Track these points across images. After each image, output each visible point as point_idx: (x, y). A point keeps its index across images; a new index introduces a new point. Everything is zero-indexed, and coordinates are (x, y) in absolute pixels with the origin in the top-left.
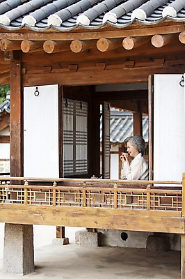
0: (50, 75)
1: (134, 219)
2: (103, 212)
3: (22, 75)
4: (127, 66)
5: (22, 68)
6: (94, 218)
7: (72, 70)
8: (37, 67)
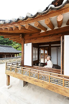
0: (30, 41)
1: (57, 88)
2: (45, 82)
3: (24, 41)
4: (50, 37)
5: (24, 40)
6: (42, 84)
7: (35, 39)
8: (27, 39)
